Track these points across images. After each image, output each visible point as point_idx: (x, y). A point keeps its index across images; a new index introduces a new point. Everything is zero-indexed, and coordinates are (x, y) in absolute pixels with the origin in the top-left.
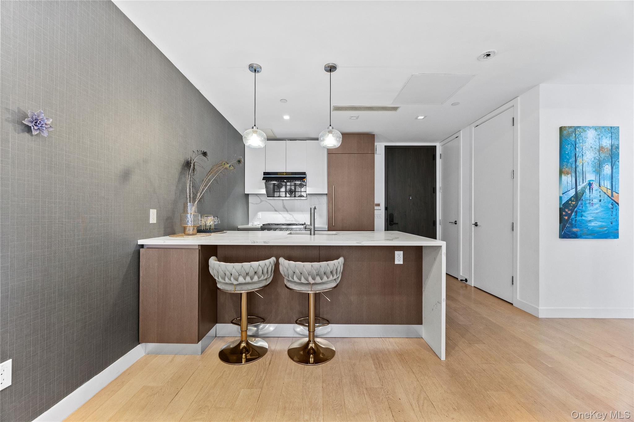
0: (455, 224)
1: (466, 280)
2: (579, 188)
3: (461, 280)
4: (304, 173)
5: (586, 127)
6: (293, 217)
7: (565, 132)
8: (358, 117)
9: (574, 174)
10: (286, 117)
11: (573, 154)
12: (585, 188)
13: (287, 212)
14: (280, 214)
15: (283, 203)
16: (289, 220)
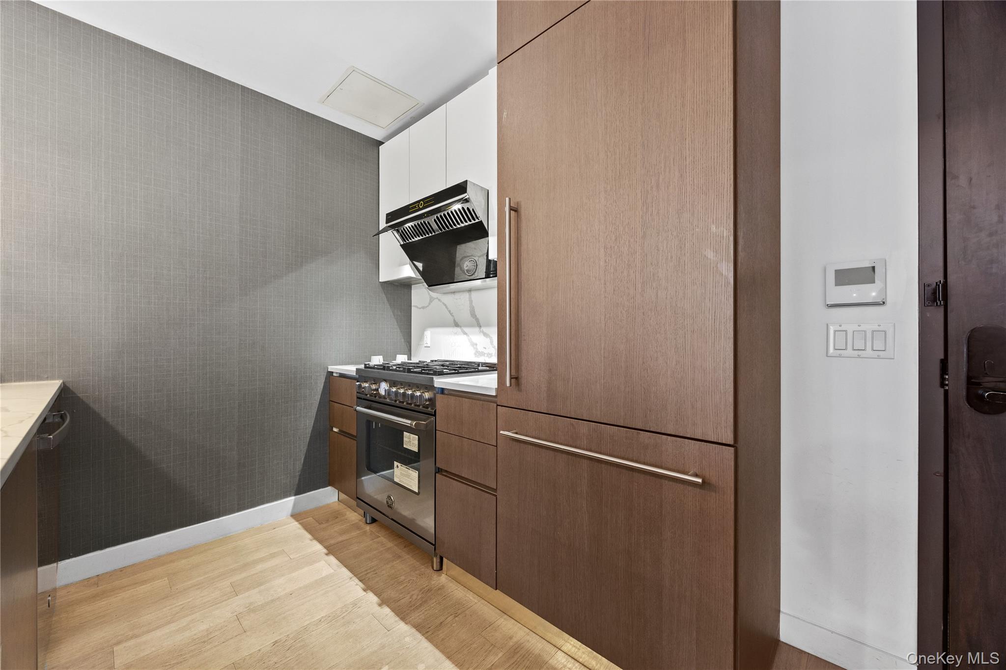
4: (464, 187)
13: (477, 329)
14: (465, 333)
15: (471, 301)
16: (482, 354)
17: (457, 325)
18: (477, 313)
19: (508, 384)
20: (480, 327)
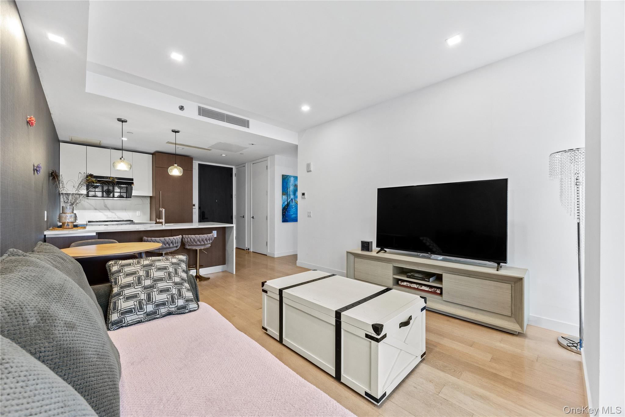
0: (243, 218)
1: (249, 249)
2: (288, 201)
3: (246, 250)
4: (132, 180)
5: (290, 176)
6: (116, 214)
7: (284, 177)
8: (183, 149)
9: (286, 195)
11: (286, 187)
12: (290, 201)
13: (108, 211)
15: (105, 203)
16: (111, 218)
17: (96, 209)
20: (110, 210)
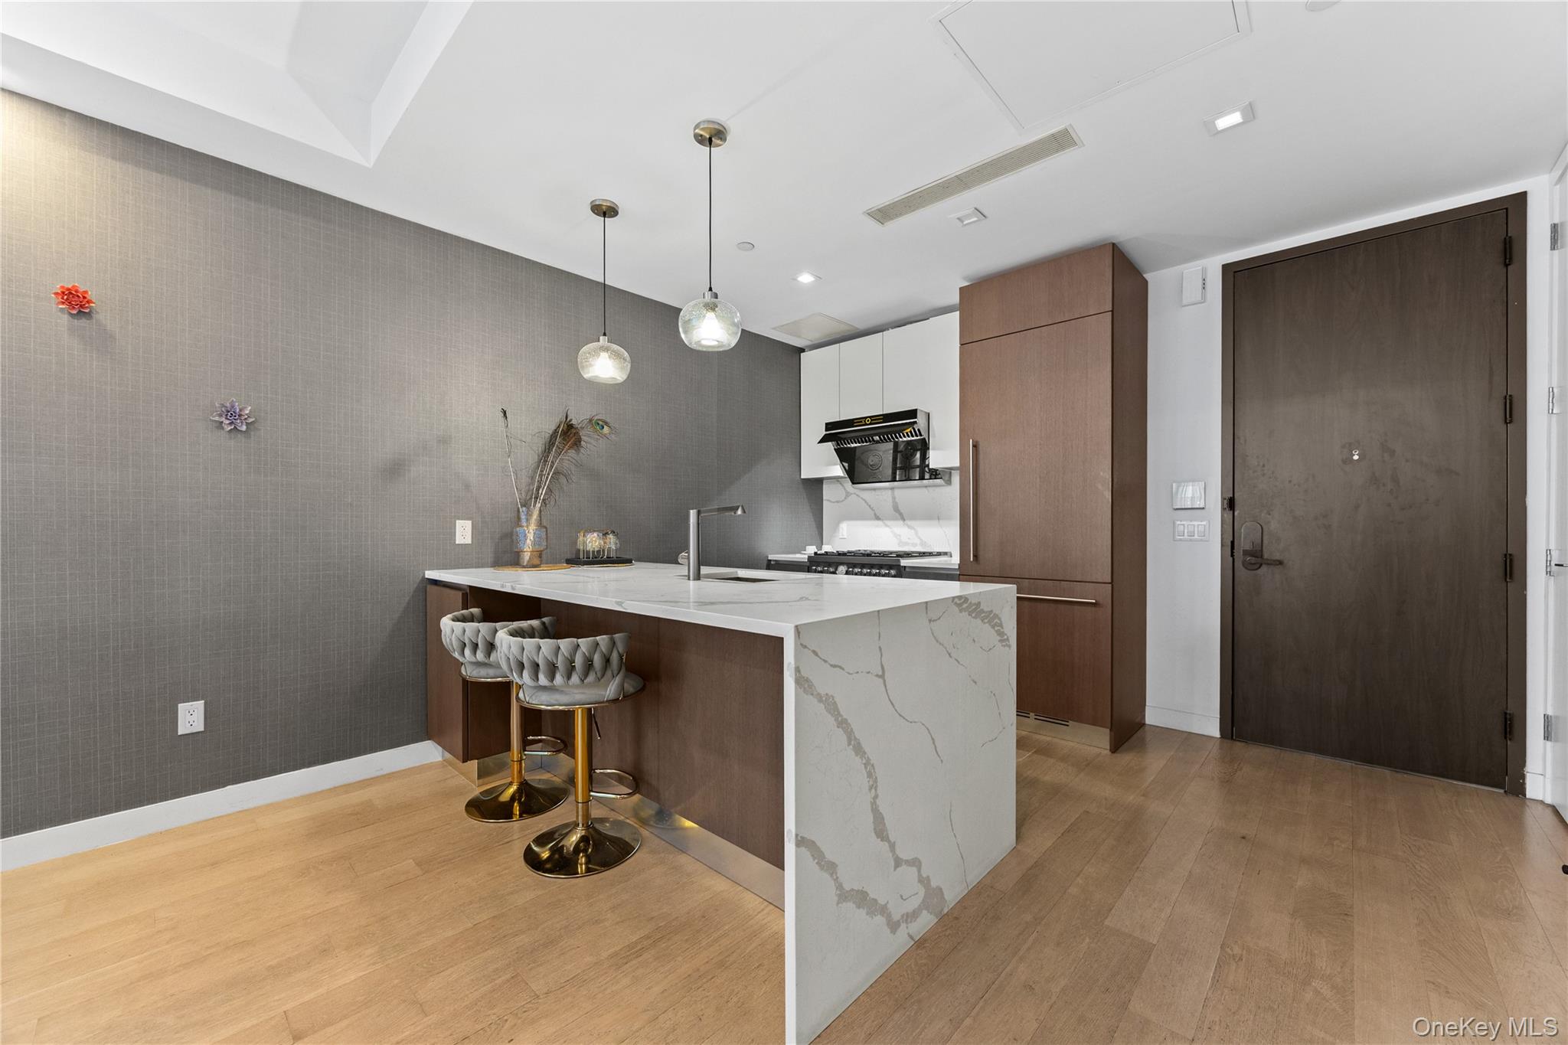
4: (914, 414)
6: (916, 533)
10: (806, 278)
13: (902, 522)
14: (887, 526)
15: (894, 498)
16: (907, 544)
17: (878, 518)
18: (900, 508)
19: (972, 559)
20: (904, 520)
